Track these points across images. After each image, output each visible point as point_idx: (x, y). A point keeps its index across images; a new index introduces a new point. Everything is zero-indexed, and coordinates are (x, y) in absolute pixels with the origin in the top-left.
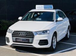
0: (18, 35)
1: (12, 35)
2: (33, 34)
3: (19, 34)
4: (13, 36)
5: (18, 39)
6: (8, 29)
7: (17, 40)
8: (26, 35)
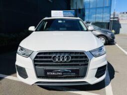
0: (51, 61)
1: (35, 61)
2: (86, 57)
3: (52, 59)
4: (35, 65)
5: (51, 71)
6: (19, 48)
7: (48, 73)
8: (71, 61)
